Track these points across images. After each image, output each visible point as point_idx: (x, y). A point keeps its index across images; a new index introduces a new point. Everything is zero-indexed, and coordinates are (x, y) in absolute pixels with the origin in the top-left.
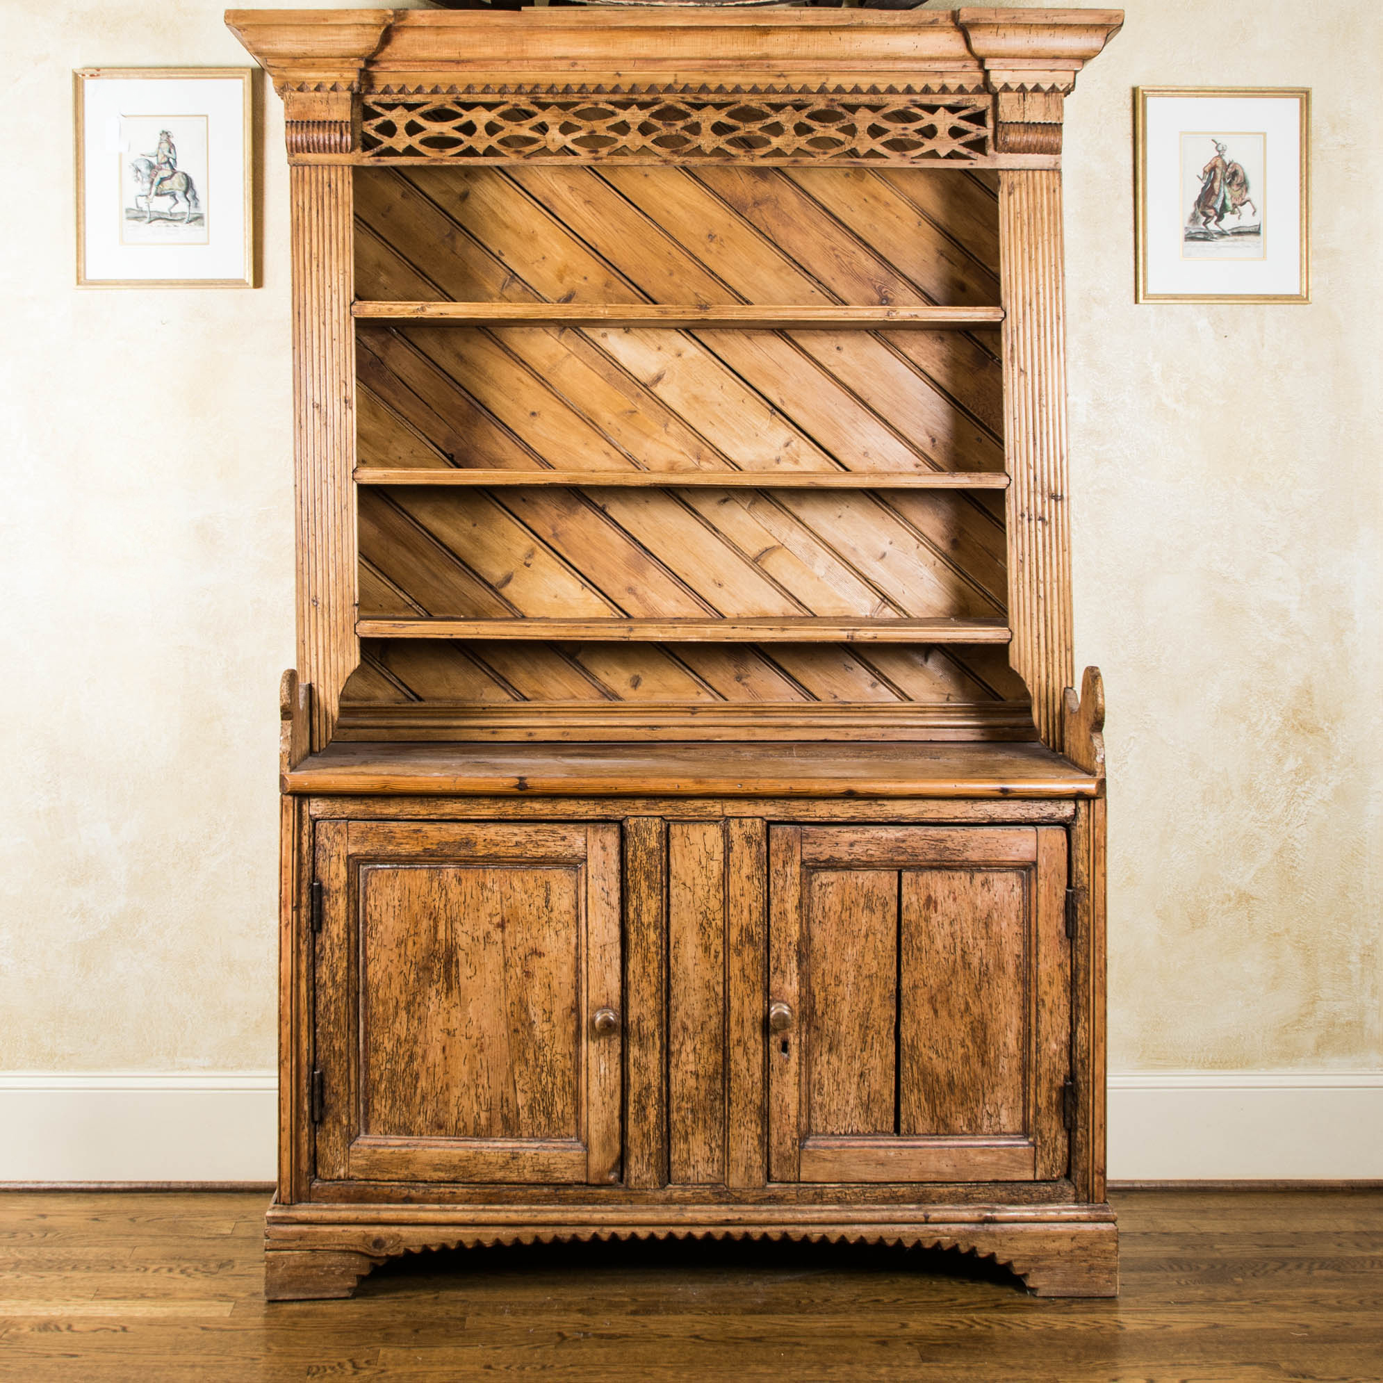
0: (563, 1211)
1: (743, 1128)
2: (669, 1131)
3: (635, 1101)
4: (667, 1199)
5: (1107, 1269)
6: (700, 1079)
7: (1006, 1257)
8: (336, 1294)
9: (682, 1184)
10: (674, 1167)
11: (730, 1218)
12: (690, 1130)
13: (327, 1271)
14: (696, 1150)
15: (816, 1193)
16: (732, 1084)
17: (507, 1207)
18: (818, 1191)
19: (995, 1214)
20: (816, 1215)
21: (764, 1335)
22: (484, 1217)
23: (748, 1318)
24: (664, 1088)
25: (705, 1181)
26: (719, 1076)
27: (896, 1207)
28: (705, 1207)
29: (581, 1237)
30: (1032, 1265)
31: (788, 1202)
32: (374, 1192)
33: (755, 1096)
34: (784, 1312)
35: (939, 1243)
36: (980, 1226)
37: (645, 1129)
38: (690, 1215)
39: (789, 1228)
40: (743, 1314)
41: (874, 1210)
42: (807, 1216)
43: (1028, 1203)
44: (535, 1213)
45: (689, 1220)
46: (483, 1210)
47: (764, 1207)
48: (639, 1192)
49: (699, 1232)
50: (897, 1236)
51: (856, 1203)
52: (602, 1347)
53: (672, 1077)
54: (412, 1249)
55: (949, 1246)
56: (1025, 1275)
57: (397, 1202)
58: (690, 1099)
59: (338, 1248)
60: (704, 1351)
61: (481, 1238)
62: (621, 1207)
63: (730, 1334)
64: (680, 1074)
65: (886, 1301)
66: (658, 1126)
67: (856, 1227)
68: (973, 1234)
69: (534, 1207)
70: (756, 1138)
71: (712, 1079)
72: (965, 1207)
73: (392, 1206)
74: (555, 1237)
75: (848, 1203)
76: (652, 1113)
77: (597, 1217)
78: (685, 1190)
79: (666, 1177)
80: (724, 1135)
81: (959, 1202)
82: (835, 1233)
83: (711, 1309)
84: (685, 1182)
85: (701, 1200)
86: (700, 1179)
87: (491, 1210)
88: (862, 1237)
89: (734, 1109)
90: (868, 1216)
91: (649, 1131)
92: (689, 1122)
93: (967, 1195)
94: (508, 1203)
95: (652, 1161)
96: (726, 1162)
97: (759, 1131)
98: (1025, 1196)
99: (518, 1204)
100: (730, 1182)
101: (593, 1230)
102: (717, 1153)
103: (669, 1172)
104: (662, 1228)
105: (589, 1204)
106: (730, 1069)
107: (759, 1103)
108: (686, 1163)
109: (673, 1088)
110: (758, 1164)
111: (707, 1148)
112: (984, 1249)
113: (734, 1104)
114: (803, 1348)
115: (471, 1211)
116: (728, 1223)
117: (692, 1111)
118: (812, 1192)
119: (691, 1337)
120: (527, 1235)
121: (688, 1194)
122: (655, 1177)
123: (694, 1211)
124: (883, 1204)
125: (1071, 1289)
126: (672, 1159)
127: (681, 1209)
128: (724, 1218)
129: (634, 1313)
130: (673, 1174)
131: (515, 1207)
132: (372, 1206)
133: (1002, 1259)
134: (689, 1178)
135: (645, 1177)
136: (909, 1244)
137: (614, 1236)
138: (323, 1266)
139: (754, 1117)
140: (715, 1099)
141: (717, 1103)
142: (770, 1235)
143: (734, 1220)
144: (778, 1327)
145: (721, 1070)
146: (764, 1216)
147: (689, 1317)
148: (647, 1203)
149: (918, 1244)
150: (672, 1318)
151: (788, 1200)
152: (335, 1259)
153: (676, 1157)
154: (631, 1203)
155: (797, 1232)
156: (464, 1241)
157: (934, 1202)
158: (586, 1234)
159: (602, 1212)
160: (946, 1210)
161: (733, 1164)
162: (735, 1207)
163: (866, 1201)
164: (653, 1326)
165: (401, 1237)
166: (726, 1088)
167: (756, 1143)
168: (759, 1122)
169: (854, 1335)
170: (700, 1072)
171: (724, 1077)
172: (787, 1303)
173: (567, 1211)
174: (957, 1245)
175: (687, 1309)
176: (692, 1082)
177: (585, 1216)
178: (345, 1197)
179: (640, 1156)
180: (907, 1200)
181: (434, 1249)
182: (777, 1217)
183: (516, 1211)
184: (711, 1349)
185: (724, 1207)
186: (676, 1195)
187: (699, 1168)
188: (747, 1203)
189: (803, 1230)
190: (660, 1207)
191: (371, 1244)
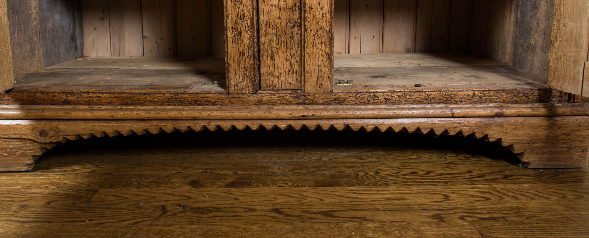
0: (180, 110)
1: (315, 48)
2: (259, 50)
3: (232, 28)
4: (258, 101)
5: (580, 148)
6: (282, 11)
7: (509, 142)
8: (19, 168)
9: (270, 90)
10: (263, 78)
11: (305, 114)
12: (275, 50)
13: (9, 153)
14: (280, 65)
15: (370, 97)
16: (306, 15)
17: (139, 107)
18: (371, 94)
19: (504, 110)
20: (370, 112)
21: (334, 208)
22: (121, 114)
23: (320, 189)
24: (255, 18)
25: (287, 88)
26: (297, 9)
27: (429, 106)
28: (287, 107)
29: (194, 128)
30: (527, 146)
31: (349, 103)
32: (42, 97)
33: (324, 24)
34: (347, 185)
35: (460, 132)
36: (491, 119)
37: (241, 49)
38: (275, 112)
39: (349, 122)
40: (315, 186)
41: (413, 108)
42: (363, 113)
43: (525, 102)
44: (159, 111)
45: (275, 116)
46: (121, 110)
47: (331, 107)
48: (237, 96)
49: (282, 125)
50: (431, 126)
51: (400, 103)
52: (191, 223)
53: (261, 9)
54: (68, 137)
55: (468, 134)
56: (522, 154)
57: (58, 104)
58: (274, 26)
59: (14, 136)
60: (282, 229)
61: (119, 130)
62: (224, 107)
63: (305, 208)
64: (267, 7)
65: (421, 173)
66: (251, 47)
67: (400, 120)
68: (487, 125)
69: (158, 107)
70: (325, 56)
71: (292, 11)
72: (480, 106)
73: (53, 107)
74: (175, 128)
75: (394, 103)
76: (246, 38)
77: (205, 114)
78: (272, 94)
79: (258, 86)
80: (301, 54)
81: (475, 102)
82: (384, 124)
83: (291, 181)
84: (272, 89)
85: (285, 102)
86: (283, 86)
87: (127, 110)
88: (404, 128)
89: (308, 34)
90: (410, 112)
91: (243, 51)
92: (274, 44)
93: (481, 98)
94: (140, 104)
95: (247, 73)
96: (303, 73)
97: (328, 50)
98: (524, 98)
99: (147, 105)
100: (306, 88)
101: (203, 123)
102: (296, 67)
103: (260, 80)
104: (255, 122)
105: (200, 104)
106: (305, 3)
107: (328, 30)
108: (273, 74)
109: (261, 18)
110: (326, 75)
111: (288, 63)
112: (493, 135)
113: (309, 30)
114: (371, 225)
115: (112, 110)
116: (304, 118)
117: (277, 35)
118: (367, 95)
119: (272, 211)
120: (153, 128)
121: (274, 98)
122: (250, 85)
123: (278, 110)
124: (419, 104)
125: (554, 163)
126: (262, 72)
127: (270, 108)
128: (301, 114)
129: (232, 185)
130: (263, 83)
131: (144, 107)
132: (39, 107)
133: (505, 143)
134: (275, 86)
135: (241, 85)
136: (438, 132)
137: (219, 128)
138: (5, 149)
139: (323, 40)
140: (294, 26)
141: (296, 29)
142: (335, 126)
143: (308, 116)
144: (345, 200)
145: (298, 4)
146: (331, 113)
147: (274, 189)
148: (243, 104)
149: (445, 133)
150: (261, 190)
151: (349, 101)
152: (14, 144)
153: (265, 70)
154: (232, 103)
155: (356, 124)
156: (107, 132)
157: (457, 103)
158: (198, 127)
159: (209, 110)
160: (466, 108)
161: (308, 75)
162: (310, 107)
163: (407, 102)
164: (242, 199)
165: (60, 129)
166: (302, 18)
167: (325, 59)
168: (328, 43)
169: (408, 209)
170: (282, 6)
171: (300, 9)
172: (348, 176)
173: (183, 110)
174: (474, 134)
175: (272, 181)
176: (276, 13)
177: (196, 114)
178: (21, 100)
179: (237, 70)
180: (438, 101)
181: (85, 137)
182: (341, 113)
183: (145, 110)
184: (288, 227)
185: (301, 107)
186: (265, 98)
187: (283, 79)
188: (318, 104)
189: (360, 123)
190: (253, 107)
191: (38, 134)
